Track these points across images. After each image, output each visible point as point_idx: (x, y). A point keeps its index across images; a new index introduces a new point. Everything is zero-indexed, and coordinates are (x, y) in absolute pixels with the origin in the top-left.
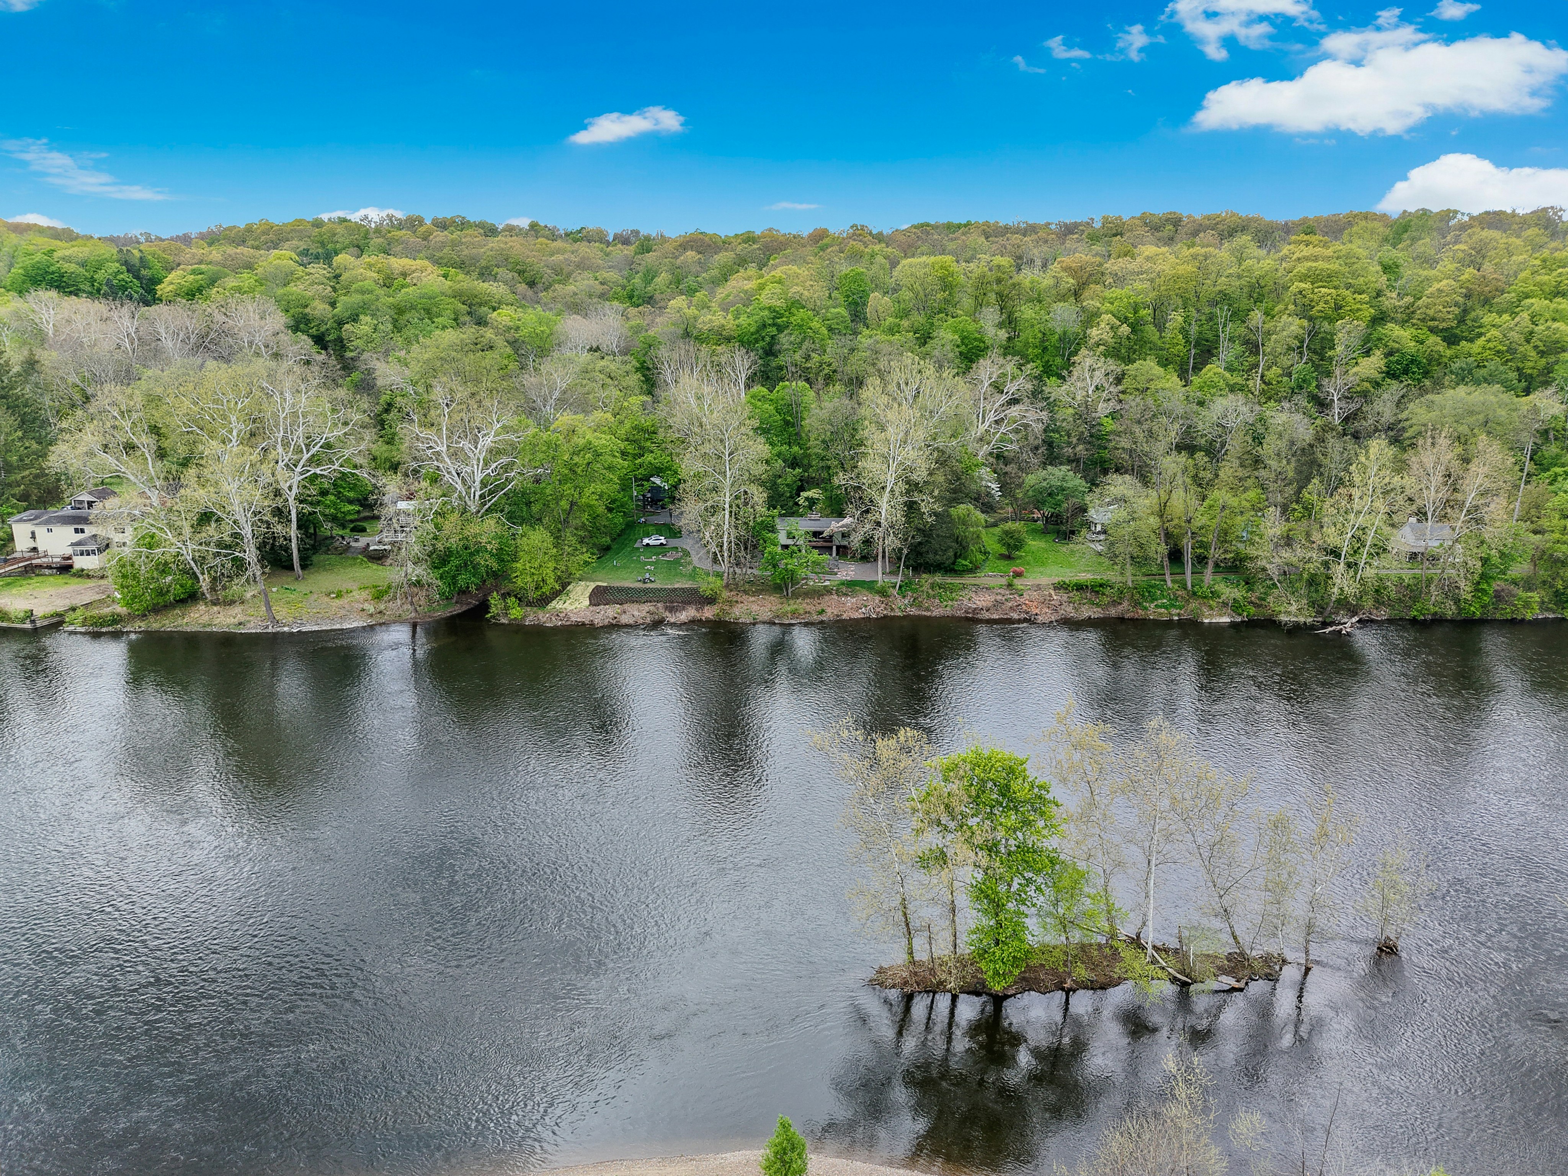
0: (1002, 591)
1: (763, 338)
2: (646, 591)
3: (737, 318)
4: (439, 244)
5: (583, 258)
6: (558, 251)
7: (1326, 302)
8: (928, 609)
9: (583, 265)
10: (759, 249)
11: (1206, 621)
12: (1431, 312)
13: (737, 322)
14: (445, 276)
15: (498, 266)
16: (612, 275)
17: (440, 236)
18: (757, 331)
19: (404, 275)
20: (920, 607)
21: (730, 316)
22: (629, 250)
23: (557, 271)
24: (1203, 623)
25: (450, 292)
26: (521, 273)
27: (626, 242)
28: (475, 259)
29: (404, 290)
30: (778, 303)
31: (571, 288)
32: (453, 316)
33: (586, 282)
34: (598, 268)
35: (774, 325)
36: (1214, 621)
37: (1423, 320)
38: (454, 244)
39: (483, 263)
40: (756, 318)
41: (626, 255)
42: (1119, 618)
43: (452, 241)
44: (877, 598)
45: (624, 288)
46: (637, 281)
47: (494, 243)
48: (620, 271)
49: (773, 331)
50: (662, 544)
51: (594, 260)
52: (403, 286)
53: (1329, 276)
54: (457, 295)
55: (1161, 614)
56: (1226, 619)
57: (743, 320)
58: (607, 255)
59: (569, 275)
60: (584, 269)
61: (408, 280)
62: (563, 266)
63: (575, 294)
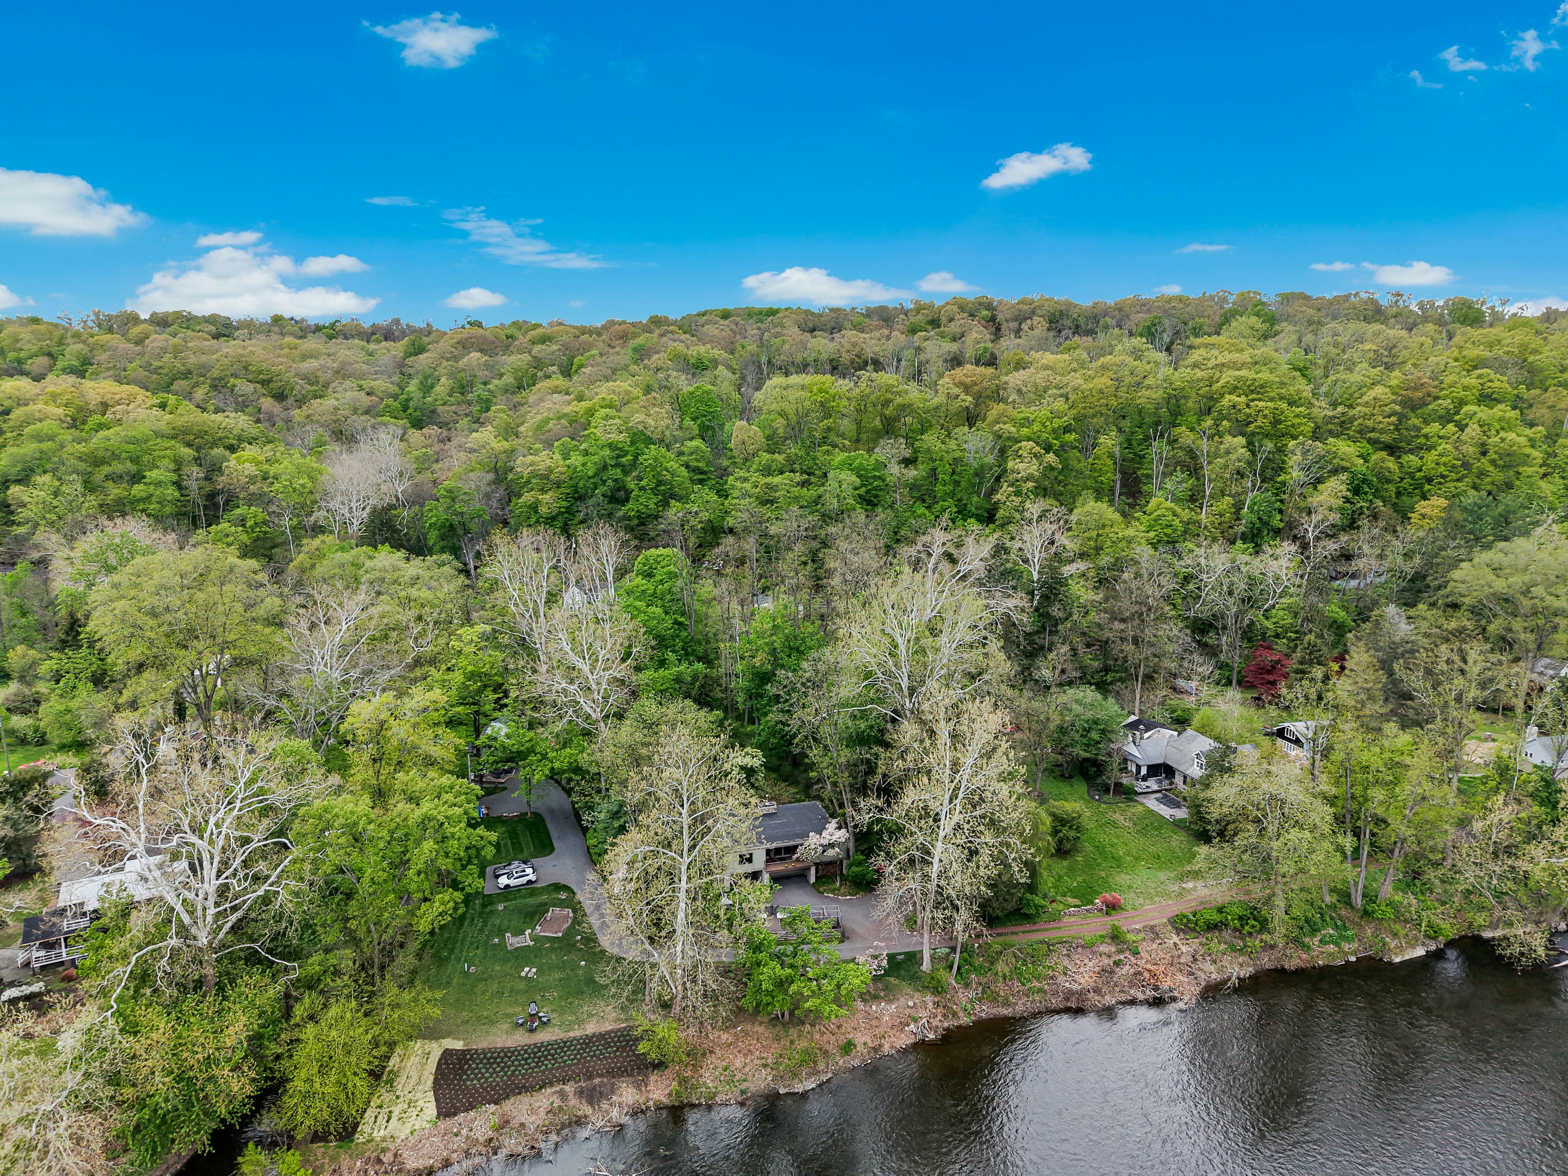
0: (1104, 948)
1: (604, 482)
2: (540, 1052)
3: (566, 457)
4: (158, 351)
5: (343, 362)
6: (313, 356)
7: (1265, 417)
8: (1006, 1004)
9: (342, 373)
10: (559, 350)
11: (1397, 960)
12: (1370, 423)
13: (567, 462)
14: (163, 406)
15: (235, 376)
16: (381, 384)
17: (158, 340)
18: (596, 475)
19: (105, 406)
20: (994, 1000)
21: (557, 457)
22: (398, 348)
23: (311, 379)
24: (1390, 963)
25: (168, 431)
26: (264, 383)
27: (388, 335)
28: (203, 370)
29: (102, 434)
30: (621, 437)
31: (329, 402)
32: (172, 466)
33: (349, 393)
34: (362, 376)
35: (617, 465)
36: (1407, 957)
37: (1359, 432)
38: (177, 352)
39: (216, 373)
40: (596, 458)
41: (395, 357)
42: (1276, 970)
43: (175, 346)
44: (929, 999)
45: (395, 397)
46: (412, 387)
47: (229, 348)
48: (390, 377)
49: (617, 473)
50: (530, 882)
51: (356, 366)
52: (101, 426)
53: (1262, 386)
54: (178, 434)
55: (1331, 954)
56: (1420, 952)
57: (576, 459)
58: (371, 354)
59: (326, 386)
60: (346, 377)
61: (109, 416)
62: (319, 373)
63: (336, 409)
